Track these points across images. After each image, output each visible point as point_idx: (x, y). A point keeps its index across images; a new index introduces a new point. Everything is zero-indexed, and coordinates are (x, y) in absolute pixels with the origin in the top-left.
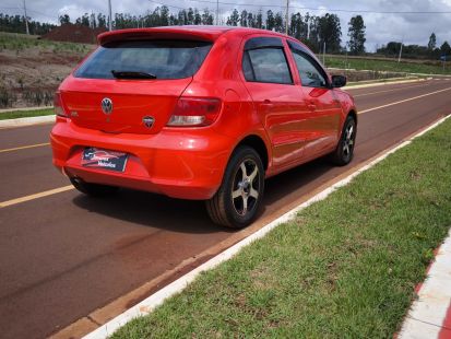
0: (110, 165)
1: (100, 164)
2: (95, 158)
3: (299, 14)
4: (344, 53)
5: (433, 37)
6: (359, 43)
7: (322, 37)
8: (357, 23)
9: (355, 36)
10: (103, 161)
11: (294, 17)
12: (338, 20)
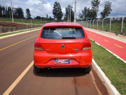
0: (66, 63)
1: (62, 63)
2: (59, 61)
3: (10, 7)
4: (25, 19)
5: (47, 15)
6: (29, 16)
7: (18, 14)
8: (28, 11)
9: (28, 14)
10: (63, 62)
11: (9, 8)
12: (22, 9)
